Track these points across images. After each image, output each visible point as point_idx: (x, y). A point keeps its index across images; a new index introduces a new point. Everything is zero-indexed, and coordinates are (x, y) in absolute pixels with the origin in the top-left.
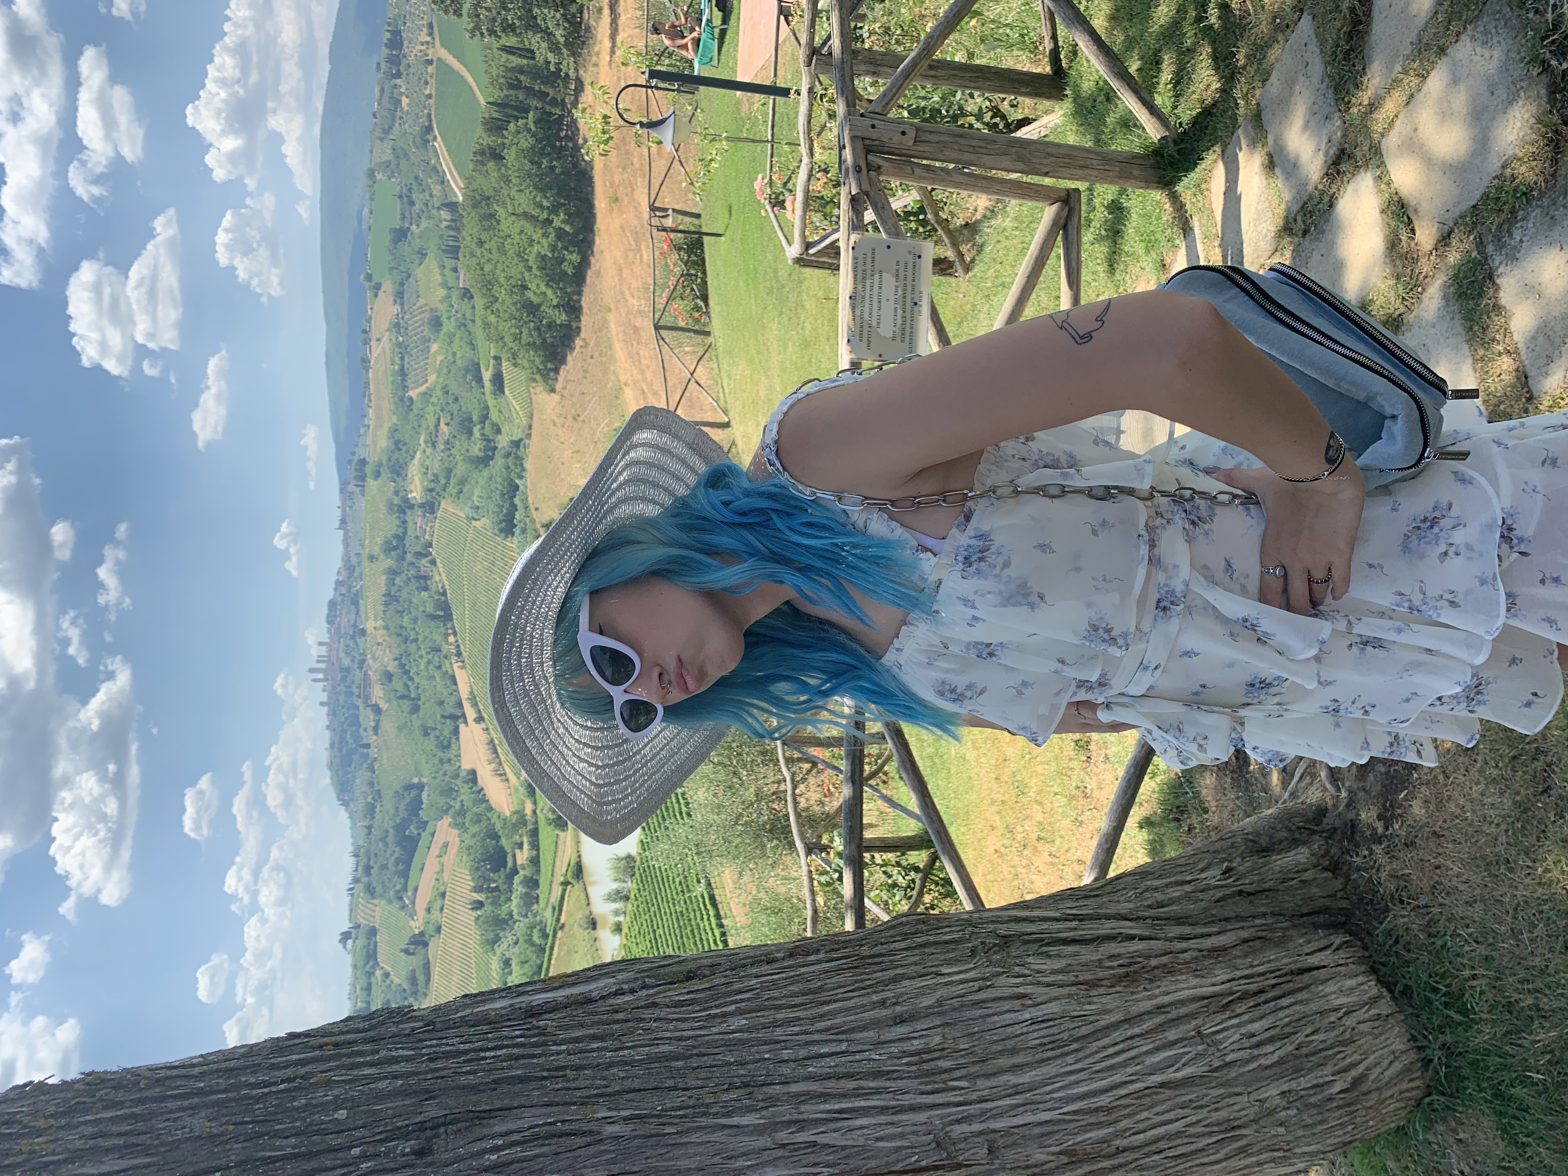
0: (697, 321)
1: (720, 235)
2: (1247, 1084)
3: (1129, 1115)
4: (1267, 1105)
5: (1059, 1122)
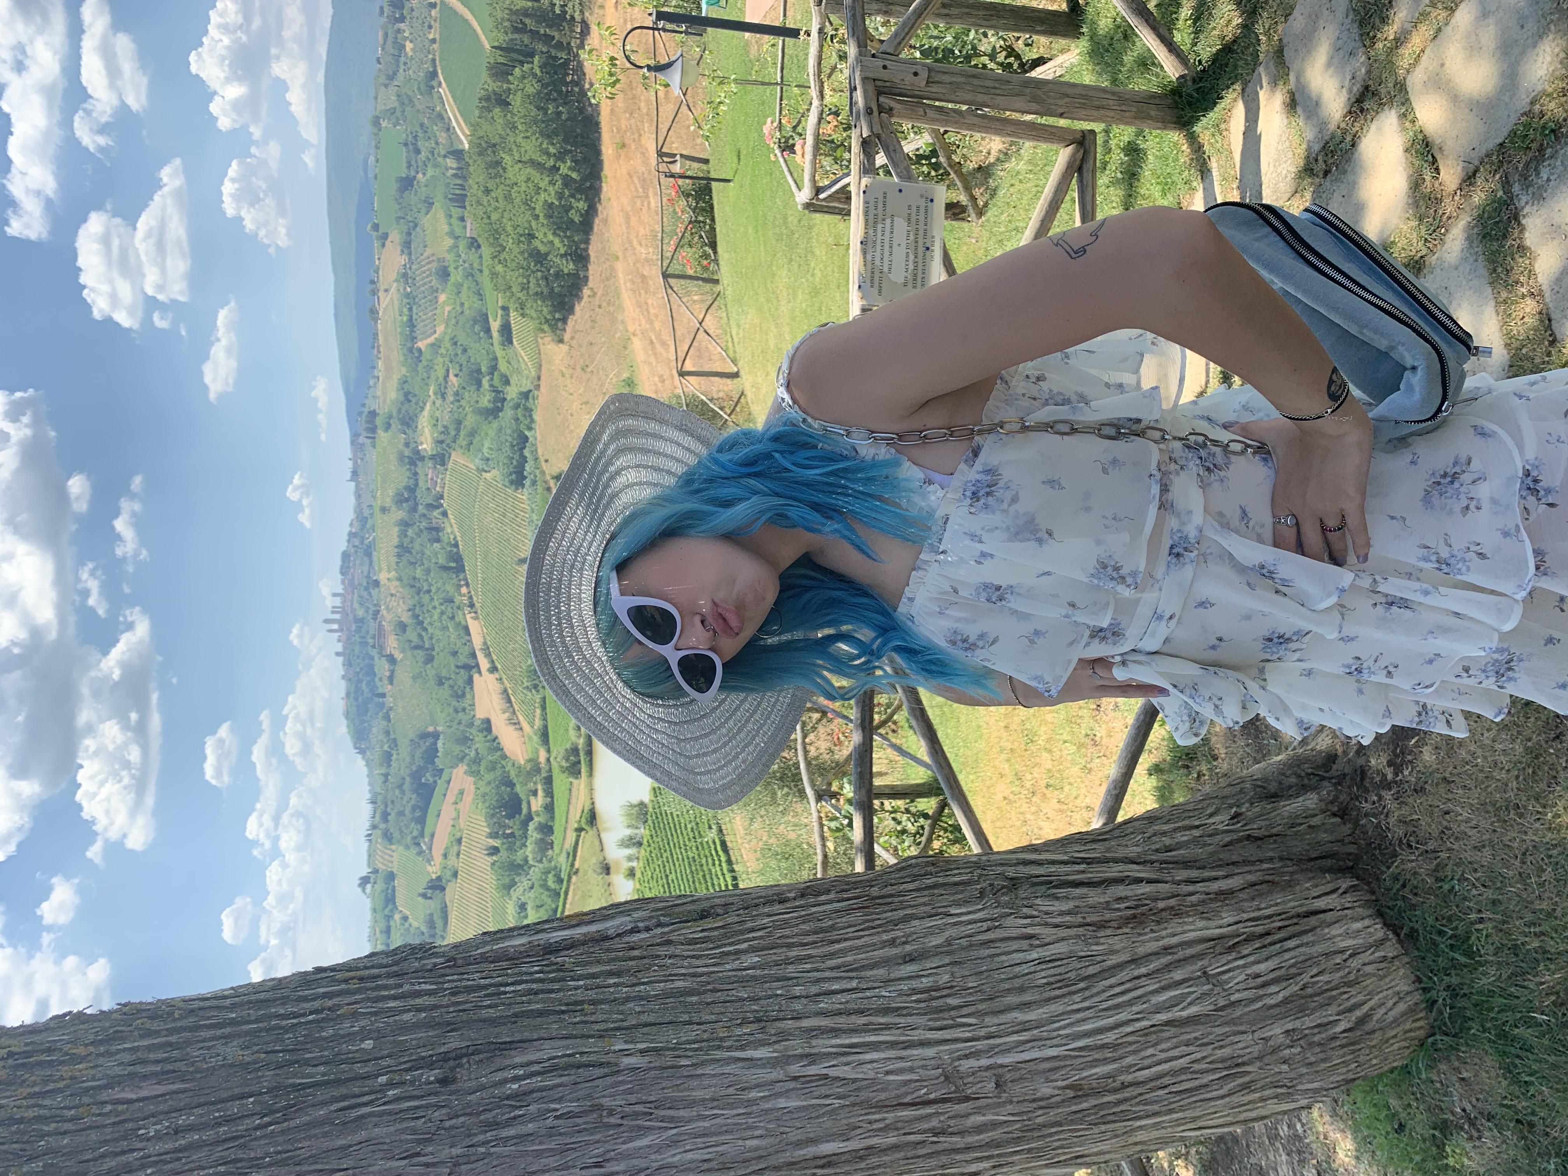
0: (706, 269)
1: (728, 181)
2: (1252, 1023)
3: (1134, 1052)
4: (1271, 1043)
5: (1066, 1057)
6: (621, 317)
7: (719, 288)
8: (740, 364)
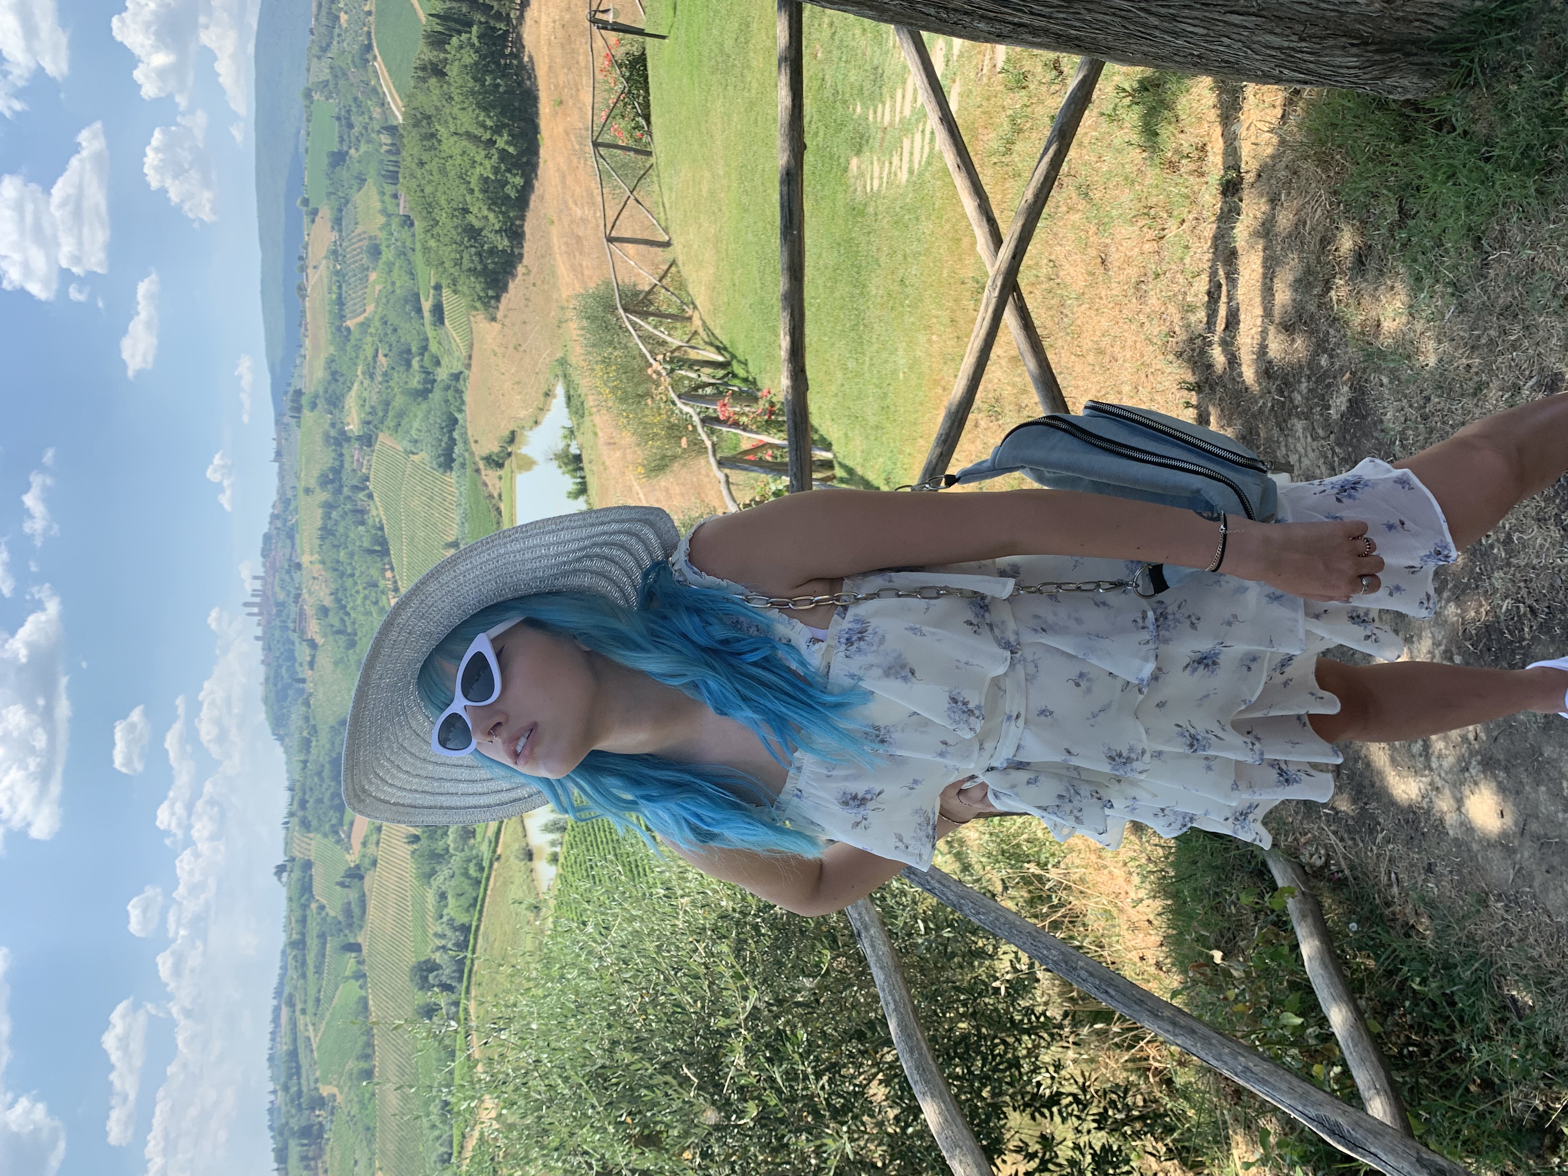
0: (638, 140)
1: (663, 37)
6: (555, 296)
7: (653, 160)
8: (671, 230)
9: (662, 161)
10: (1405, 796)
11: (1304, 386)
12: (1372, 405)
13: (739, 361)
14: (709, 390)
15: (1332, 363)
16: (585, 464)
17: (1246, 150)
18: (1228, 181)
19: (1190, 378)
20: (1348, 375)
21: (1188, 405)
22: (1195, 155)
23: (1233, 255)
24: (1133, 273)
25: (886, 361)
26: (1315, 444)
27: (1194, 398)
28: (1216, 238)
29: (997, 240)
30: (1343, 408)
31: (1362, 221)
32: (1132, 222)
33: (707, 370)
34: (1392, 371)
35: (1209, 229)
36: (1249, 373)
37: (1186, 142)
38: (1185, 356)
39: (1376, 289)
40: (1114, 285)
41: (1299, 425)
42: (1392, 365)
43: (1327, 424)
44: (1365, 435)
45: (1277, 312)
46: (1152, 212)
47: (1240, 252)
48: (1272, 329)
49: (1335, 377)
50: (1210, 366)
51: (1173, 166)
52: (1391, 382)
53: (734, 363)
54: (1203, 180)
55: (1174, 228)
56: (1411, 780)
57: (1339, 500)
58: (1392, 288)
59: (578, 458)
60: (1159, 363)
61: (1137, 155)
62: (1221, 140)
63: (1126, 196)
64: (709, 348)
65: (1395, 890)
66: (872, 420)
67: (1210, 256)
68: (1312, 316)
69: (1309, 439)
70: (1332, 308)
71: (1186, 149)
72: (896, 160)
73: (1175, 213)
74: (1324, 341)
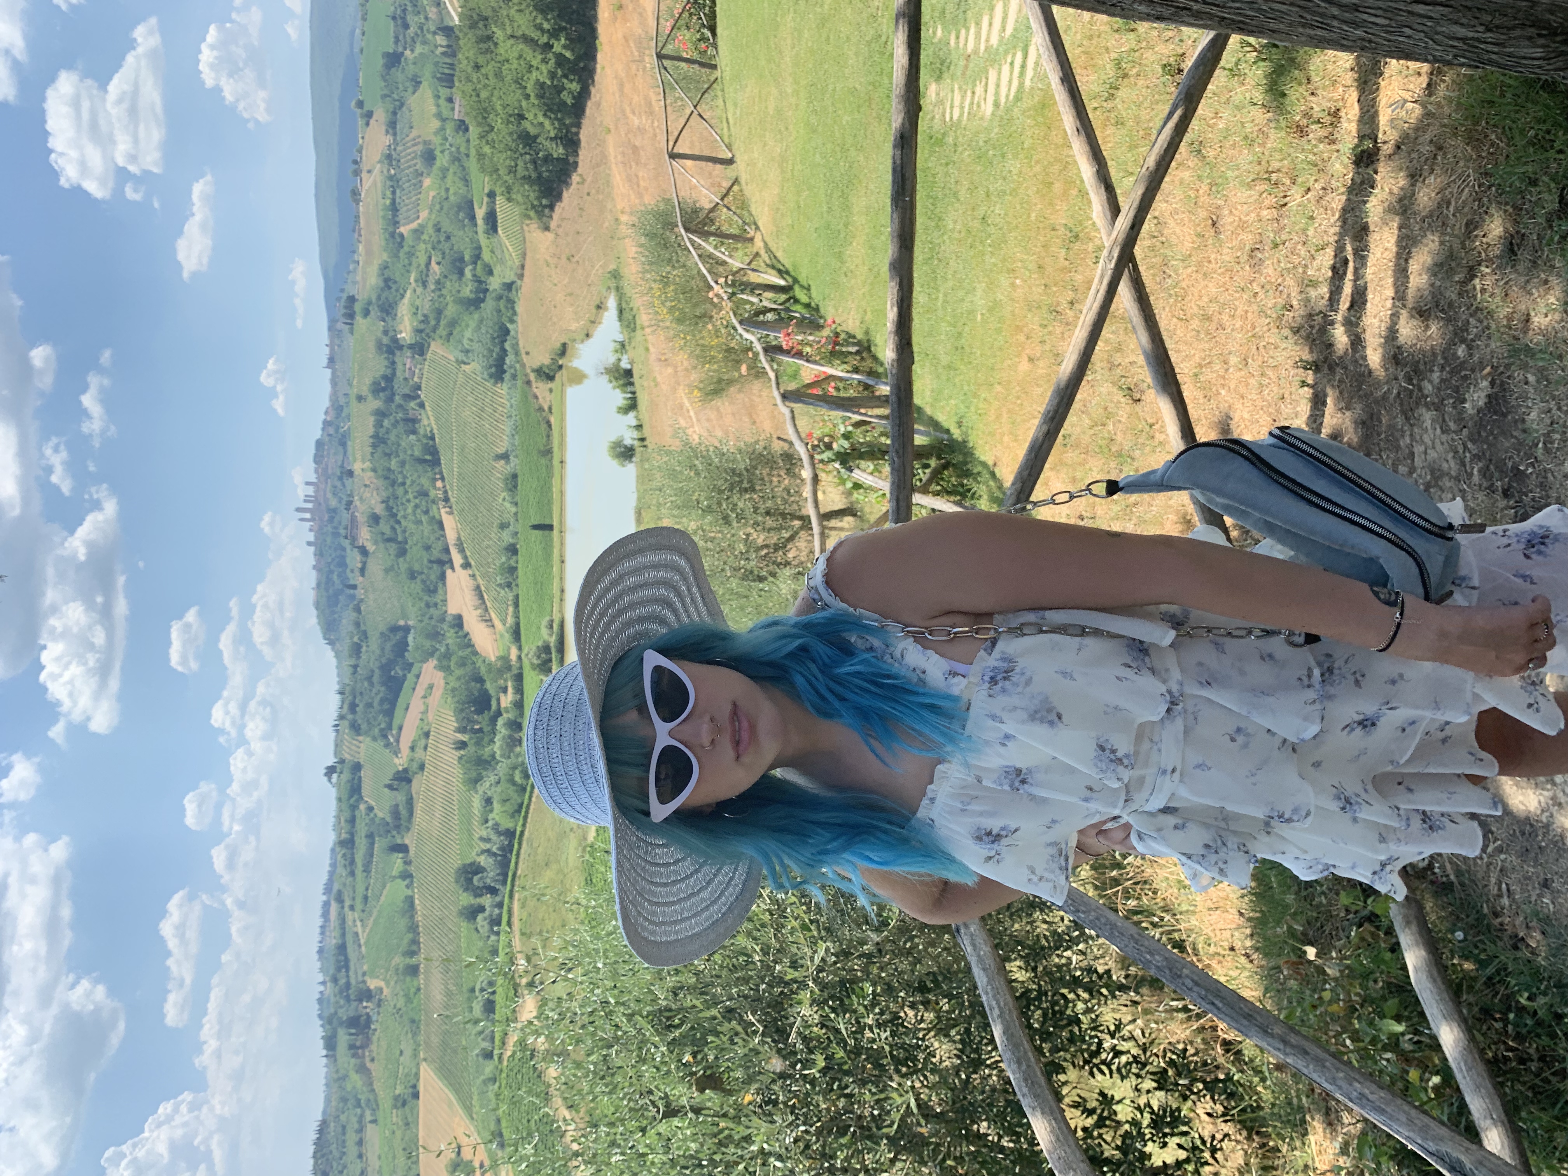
0: (703, 52)
6: (609, 206)
7: (717, 73)
8: (735, 148)
9: (727, 76)
10: (1522, 807)
11: (1436, 376)
12: (1514, 403)
13: (802, 287)
14: (770, 316)
15: (1471, 355)
16: (636, 379)
17: (1384, 118)
18: (1363, 151)
19: (1307, 356)
20: (1488, 369)
21: (1303, 384)
22: (1327, 120)
23: (1364, 229)
24: (1248, 239)
25: (963, 300)
26: (1444, 438)
27: (1310, 378)
28: (1344, 211)
29: (1115, 210)
30: (1481, 403)
31: (1515, 207)
32: (1250, 186)
33: (769, 295)
34: (1541, 370)
35: (1338, 201)
36: (1374, 357)
37: (1319, 105)
38: (1303, 333)
39: (1528, 281)
40: (1226, 251)
41: (1427, 417)
42: (1541, 364)
43: (1460, 418)
44: (1503, 433)
45: (1411, 293)
46: (1274, 176)
47: (1372, 228)
48: (1404, 313)
49: (1473, 371)
50: (1330, 346)
51: (1301, 131)
52: (1538, 382)
53: (796, 288)
54: (1334, 147)
55: (1298, 197)
56: (1530, 792)
57: (1527, 557)
58: (1546, 282)
59: (629, 373)
60: (1273, 337)
61: (1259, 115)
62: (1356, 106)
63: (1245, 157)
64: (770, 271)
65: (1505, 901)
66: (945, 360)
67: (1337, 229)
68: (1451, 304)
69: (1438, 431)
70: (1475, 297)
71: (1317, 112)
72: (979, 90)
73: (1300, 180)
74: (1462, 331)
